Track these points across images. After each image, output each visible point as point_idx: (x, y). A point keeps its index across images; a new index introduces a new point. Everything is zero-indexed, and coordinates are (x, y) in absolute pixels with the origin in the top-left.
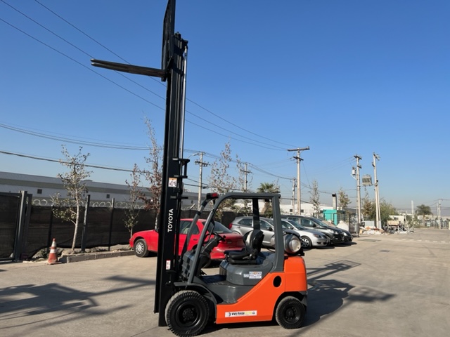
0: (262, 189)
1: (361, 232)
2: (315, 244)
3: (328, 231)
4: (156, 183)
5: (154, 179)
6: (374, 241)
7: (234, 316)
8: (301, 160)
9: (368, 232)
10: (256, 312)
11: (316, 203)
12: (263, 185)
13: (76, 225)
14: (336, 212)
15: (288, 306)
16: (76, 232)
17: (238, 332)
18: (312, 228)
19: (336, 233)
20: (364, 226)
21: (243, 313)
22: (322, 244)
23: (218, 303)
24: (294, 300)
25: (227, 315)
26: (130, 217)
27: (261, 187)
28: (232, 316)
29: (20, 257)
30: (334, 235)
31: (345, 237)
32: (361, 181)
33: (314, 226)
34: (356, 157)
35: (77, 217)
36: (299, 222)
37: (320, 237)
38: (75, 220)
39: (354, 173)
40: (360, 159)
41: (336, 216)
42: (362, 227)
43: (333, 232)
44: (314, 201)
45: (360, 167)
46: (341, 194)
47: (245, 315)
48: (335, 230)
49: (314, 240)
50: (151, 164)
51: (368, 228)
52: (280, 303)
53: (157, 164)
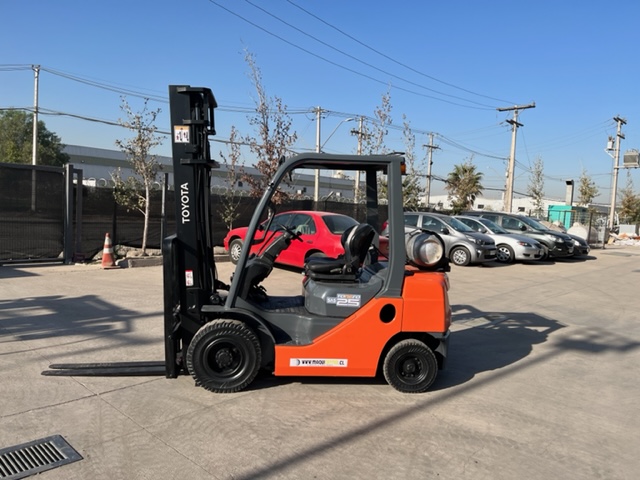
0: (455, 175)
1: (611, 241)
2: (519, 255)
3: (546, 238)
4: (267, 157)
5: (263, 151)
6: (629, 255)
7: (305, 365)
8: (518, 125)
9: (624, 242)
10: (345, 361)
11: (537, 194)
12: (457, 168)
13: (146, 215)
14: (570, 209)
15: (406, 355)
16: (146, 226)
17: (315, 390)
18: (520, 232)
19: (560, 241)
20: (617, 233)
21: (323, 362)
22: (532, 257)
23: (277, 343)
24: (418, 346)
25: (293, 362)
26: (229, 207)
27: (455, 172)
28: (301, 365)
29: (72, 258)
30: (556, 243)
31: (576, 247)
32: (622, 159)
33: (524, 229)
34: (617, 120)
35: (147, 204)
36: (499, 223)
37: (529, 245)
38: (144, 210)
39: (610, 147)
40: (623, 122)
41: (569, 215)
42: (614, 235)
43: (554, 239)
44: (535, 191)
45: (622, 137)
46: (584, 181)
47: (325, 365)
48: (558, 236)
49: (519, 250)
50: (259, 128)
51: (624, 236)
52: (392, 350)
53: (266, 127)
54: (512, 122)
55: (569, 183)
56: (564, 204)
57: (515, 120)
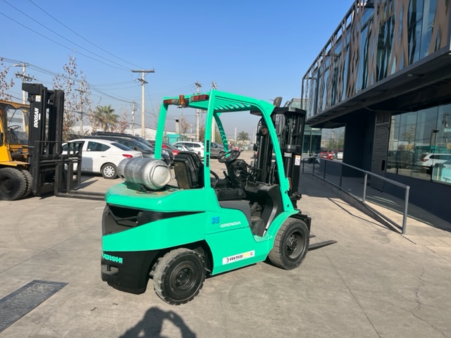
8: (145, 82)
34: (197, 84)
41: (179, 140)
54: (142, 80)
55: (177, 121)
56: (174, 133)
57: (143, 79)
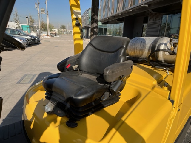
3: (28, 37)
14: (29, 26)
32: (40, 11)
33: (19, 34)
36: (9, 32)
39: (36, 7)
42: (41, 35)
44: (16, 20)
48: (31, 37)
51: (44, 35)
56: (26, 25)
